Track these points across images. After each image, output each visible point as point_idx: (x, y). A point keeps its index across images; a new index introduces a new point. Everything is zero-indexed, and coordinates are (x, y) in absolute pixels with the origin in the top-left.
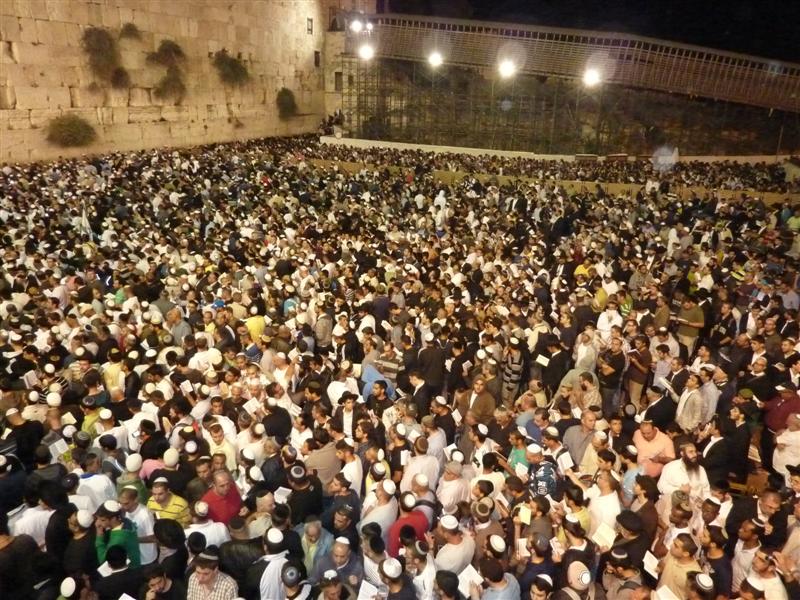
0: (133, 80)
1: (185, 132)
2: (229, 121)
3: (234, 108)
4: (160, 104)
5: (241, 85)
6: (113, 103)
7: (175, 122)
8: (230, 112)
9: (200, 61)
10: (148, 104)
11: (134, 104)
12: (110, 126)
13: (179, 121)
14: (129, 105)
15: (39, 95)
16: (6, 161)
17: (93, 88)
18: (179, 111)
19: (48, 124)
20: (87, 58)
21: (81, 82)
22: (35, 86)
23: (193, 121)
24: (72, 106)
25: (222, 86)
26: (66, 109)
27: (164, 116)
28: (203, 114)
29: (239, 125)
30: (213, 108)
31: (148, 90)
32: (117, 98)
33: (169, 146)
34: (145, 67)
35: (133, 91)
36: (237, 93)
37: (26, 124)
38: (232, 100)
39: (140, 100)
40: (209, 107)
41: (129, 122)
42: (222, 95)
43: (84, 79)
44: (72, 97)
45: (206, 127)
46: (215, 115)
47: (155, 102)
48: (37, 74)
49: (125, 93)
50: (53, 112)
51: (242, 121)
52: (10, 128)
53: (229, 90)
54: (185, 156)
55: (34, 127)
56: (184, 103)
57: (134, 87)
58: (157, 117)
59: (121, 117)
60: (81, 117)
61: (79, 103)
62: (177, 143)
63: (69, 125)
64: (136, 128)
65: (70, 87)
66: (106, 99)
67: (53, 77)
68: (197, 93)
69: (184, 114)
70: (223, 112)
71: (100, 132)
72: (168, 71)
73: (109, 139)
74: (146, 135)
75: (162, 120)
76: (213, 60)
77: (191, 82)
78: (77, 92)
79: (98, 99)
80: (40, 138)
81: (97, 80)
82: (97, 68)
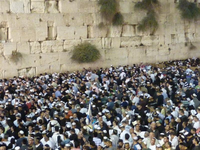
0: (126, 20)
1: (155, 53)
2: (186, 44)
3: (190, 36)
4: (141, 35)
5: (196, 20)
6: (112, 35)
7: (149, 46)
8: (187, 39)
9: (168, 5)
10: (133, 35)
11: (124, 35)
12: (109, 49)
13: (152, 45)
14: (121, 36)
15: (71, 30)
16: (47, 72)
17: (101, 26)
18: (153, 39)
19: (73, 49)
20: (99, 8)
21: (94, 22)
22: (68, 26)
23: (161, 46)
24: (88, 38)
25: (182, 22)
26: (84, 39)
27: (143, 42)
28: (168, 40)
29: (192, 48)
30: (175, 36)
31: (134, 26)
32: (114, 32)
33: (144, 62)
34: (133, 12)
35: (125, 27)
36: (193, 25)
37: (61, 49)
38: (189, 31)
39: (129, 32)
40: (173, 36)
41: (121, 47)
42: (182, 27)
43: (96, 20)
44: (88, 32)
45: (169, 49)
46: (176, 41)
47: (137, 33)
48: (70, 19)
49: (120, 28)
50: (76, 42)
51: (195, 45)
52: (52, 51)
53: (187, 24)
54: (155, 68)
55: (65, 51)
56: (156, 34)
57: (126, 24)
58: (138, 43)
59: (116, 44)
60: (93, 44)
61: (92, 35)
62: (150, 60)
63: (84, 50)
64: (124, 50)
65: (88, 26)
66: (108, 32)
67: (79, 20)
68: (165, 27)
69: (156, 41)
70: (181, 39)
71: (102, 53)
72: (148, 13)
73: (108, 58)
74: (131, 55)
75: (142, 45)
76: (178, 4)
77: (162, 19)
78: (91, 29)
79: (103, 33)
80: (67, 57)
81: (104, 21)
82: (104, 13)
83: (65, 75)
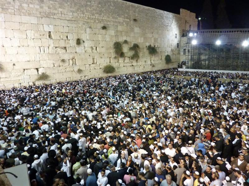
0: (126, 55)
1: (138, 69)
2: (151, 65)
3: (152, 61)
4: (132, 61)
5: (155, 54)
6: (120, 62)
7: (136, 66)
8: (151, 62)
9: (143, 48)
10: (129, 61)
11: (125, 61)
12: (119, 67)
13: (137, 65)
14: (124, 62)
15: (103, 60)
16: (93, 77)
17: (115, 58)
18: (137, 63)
19: (104, 67)
20: (114, 50)
21: (113, 56)
22: (101, 58)
23: (141, 65)
24: (110, 63)
25: (149, 55)
26: (108, 63)
27: (133, 64)
28: (144, 63)
29: (153, 66)
30: (146, 62)
31: (129, 57)
32: (121, 60)
33: (134, 72)
34: (129, 51)
35: (125, 58)
36: (154, 57)
37: (99, 68)
38: (152, 59)
39: (127, 60)
40: (145, 61)
41: (124, 66)
42: (149, 58)
43: (113, 55)
44: (110, 60)
45: (144, 67)
46: (147, 63)
47: (131, 61)
48: (102, 55)
49: (123, 58)
50: (105, 65)
51: (154, 65)
52: (95, 69)
53: (151, 56)
54: (138, 75)
55: (100, 68)
56: (138, 61)
57: (126, 57)
58: (131, 65)
59: (122, 65)
60: (112, 65)
61: (112, 62)
62: (136, 72)
63: (109, 68)
64: (125, 68)
65: (110, 58)
66: (118, 60)
67: (106, 55)
68: (142, 57)
69: (138, 64)
70: (149, 63)
71: (116, 69)
72: (135, 52)
73: (118, 71)
74: (128, 70)
75: (132, 65)
76: (147, 48)
77: (141, 54)
78: (111, 59)
79: (116, 60)
80: (102, 71)
81: (117, 56)
82: (117, 52)
83: (100, 79)
